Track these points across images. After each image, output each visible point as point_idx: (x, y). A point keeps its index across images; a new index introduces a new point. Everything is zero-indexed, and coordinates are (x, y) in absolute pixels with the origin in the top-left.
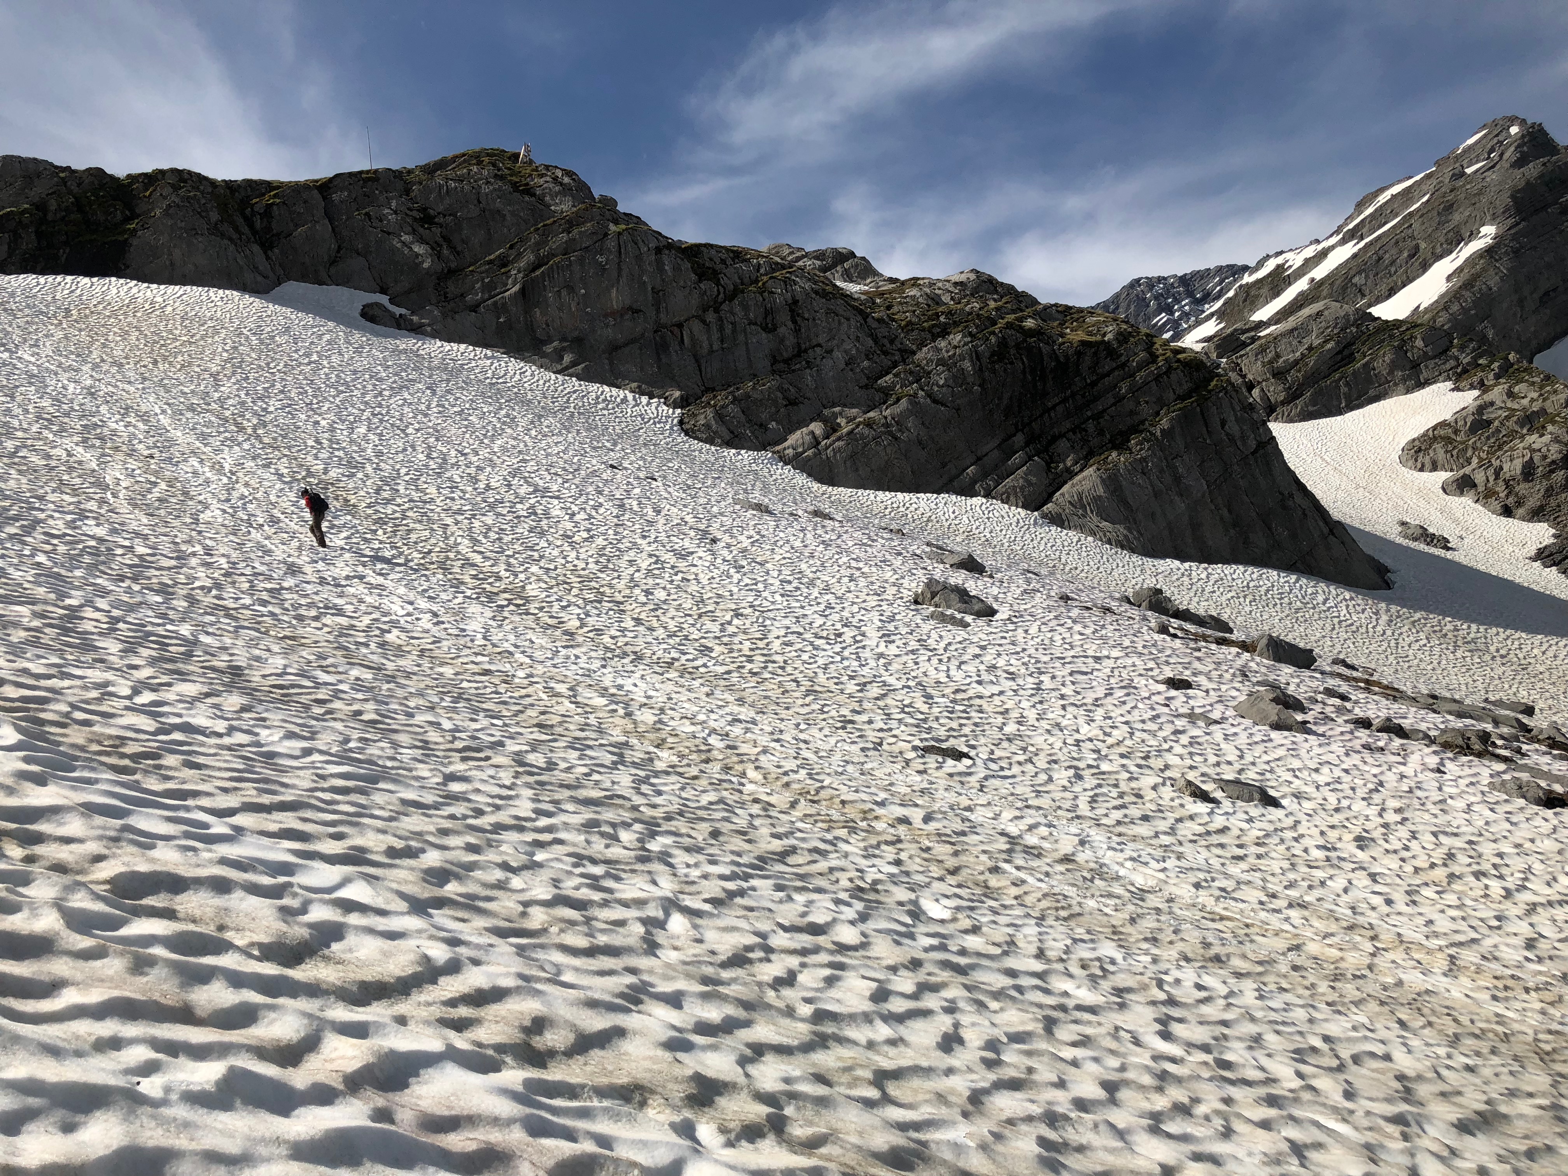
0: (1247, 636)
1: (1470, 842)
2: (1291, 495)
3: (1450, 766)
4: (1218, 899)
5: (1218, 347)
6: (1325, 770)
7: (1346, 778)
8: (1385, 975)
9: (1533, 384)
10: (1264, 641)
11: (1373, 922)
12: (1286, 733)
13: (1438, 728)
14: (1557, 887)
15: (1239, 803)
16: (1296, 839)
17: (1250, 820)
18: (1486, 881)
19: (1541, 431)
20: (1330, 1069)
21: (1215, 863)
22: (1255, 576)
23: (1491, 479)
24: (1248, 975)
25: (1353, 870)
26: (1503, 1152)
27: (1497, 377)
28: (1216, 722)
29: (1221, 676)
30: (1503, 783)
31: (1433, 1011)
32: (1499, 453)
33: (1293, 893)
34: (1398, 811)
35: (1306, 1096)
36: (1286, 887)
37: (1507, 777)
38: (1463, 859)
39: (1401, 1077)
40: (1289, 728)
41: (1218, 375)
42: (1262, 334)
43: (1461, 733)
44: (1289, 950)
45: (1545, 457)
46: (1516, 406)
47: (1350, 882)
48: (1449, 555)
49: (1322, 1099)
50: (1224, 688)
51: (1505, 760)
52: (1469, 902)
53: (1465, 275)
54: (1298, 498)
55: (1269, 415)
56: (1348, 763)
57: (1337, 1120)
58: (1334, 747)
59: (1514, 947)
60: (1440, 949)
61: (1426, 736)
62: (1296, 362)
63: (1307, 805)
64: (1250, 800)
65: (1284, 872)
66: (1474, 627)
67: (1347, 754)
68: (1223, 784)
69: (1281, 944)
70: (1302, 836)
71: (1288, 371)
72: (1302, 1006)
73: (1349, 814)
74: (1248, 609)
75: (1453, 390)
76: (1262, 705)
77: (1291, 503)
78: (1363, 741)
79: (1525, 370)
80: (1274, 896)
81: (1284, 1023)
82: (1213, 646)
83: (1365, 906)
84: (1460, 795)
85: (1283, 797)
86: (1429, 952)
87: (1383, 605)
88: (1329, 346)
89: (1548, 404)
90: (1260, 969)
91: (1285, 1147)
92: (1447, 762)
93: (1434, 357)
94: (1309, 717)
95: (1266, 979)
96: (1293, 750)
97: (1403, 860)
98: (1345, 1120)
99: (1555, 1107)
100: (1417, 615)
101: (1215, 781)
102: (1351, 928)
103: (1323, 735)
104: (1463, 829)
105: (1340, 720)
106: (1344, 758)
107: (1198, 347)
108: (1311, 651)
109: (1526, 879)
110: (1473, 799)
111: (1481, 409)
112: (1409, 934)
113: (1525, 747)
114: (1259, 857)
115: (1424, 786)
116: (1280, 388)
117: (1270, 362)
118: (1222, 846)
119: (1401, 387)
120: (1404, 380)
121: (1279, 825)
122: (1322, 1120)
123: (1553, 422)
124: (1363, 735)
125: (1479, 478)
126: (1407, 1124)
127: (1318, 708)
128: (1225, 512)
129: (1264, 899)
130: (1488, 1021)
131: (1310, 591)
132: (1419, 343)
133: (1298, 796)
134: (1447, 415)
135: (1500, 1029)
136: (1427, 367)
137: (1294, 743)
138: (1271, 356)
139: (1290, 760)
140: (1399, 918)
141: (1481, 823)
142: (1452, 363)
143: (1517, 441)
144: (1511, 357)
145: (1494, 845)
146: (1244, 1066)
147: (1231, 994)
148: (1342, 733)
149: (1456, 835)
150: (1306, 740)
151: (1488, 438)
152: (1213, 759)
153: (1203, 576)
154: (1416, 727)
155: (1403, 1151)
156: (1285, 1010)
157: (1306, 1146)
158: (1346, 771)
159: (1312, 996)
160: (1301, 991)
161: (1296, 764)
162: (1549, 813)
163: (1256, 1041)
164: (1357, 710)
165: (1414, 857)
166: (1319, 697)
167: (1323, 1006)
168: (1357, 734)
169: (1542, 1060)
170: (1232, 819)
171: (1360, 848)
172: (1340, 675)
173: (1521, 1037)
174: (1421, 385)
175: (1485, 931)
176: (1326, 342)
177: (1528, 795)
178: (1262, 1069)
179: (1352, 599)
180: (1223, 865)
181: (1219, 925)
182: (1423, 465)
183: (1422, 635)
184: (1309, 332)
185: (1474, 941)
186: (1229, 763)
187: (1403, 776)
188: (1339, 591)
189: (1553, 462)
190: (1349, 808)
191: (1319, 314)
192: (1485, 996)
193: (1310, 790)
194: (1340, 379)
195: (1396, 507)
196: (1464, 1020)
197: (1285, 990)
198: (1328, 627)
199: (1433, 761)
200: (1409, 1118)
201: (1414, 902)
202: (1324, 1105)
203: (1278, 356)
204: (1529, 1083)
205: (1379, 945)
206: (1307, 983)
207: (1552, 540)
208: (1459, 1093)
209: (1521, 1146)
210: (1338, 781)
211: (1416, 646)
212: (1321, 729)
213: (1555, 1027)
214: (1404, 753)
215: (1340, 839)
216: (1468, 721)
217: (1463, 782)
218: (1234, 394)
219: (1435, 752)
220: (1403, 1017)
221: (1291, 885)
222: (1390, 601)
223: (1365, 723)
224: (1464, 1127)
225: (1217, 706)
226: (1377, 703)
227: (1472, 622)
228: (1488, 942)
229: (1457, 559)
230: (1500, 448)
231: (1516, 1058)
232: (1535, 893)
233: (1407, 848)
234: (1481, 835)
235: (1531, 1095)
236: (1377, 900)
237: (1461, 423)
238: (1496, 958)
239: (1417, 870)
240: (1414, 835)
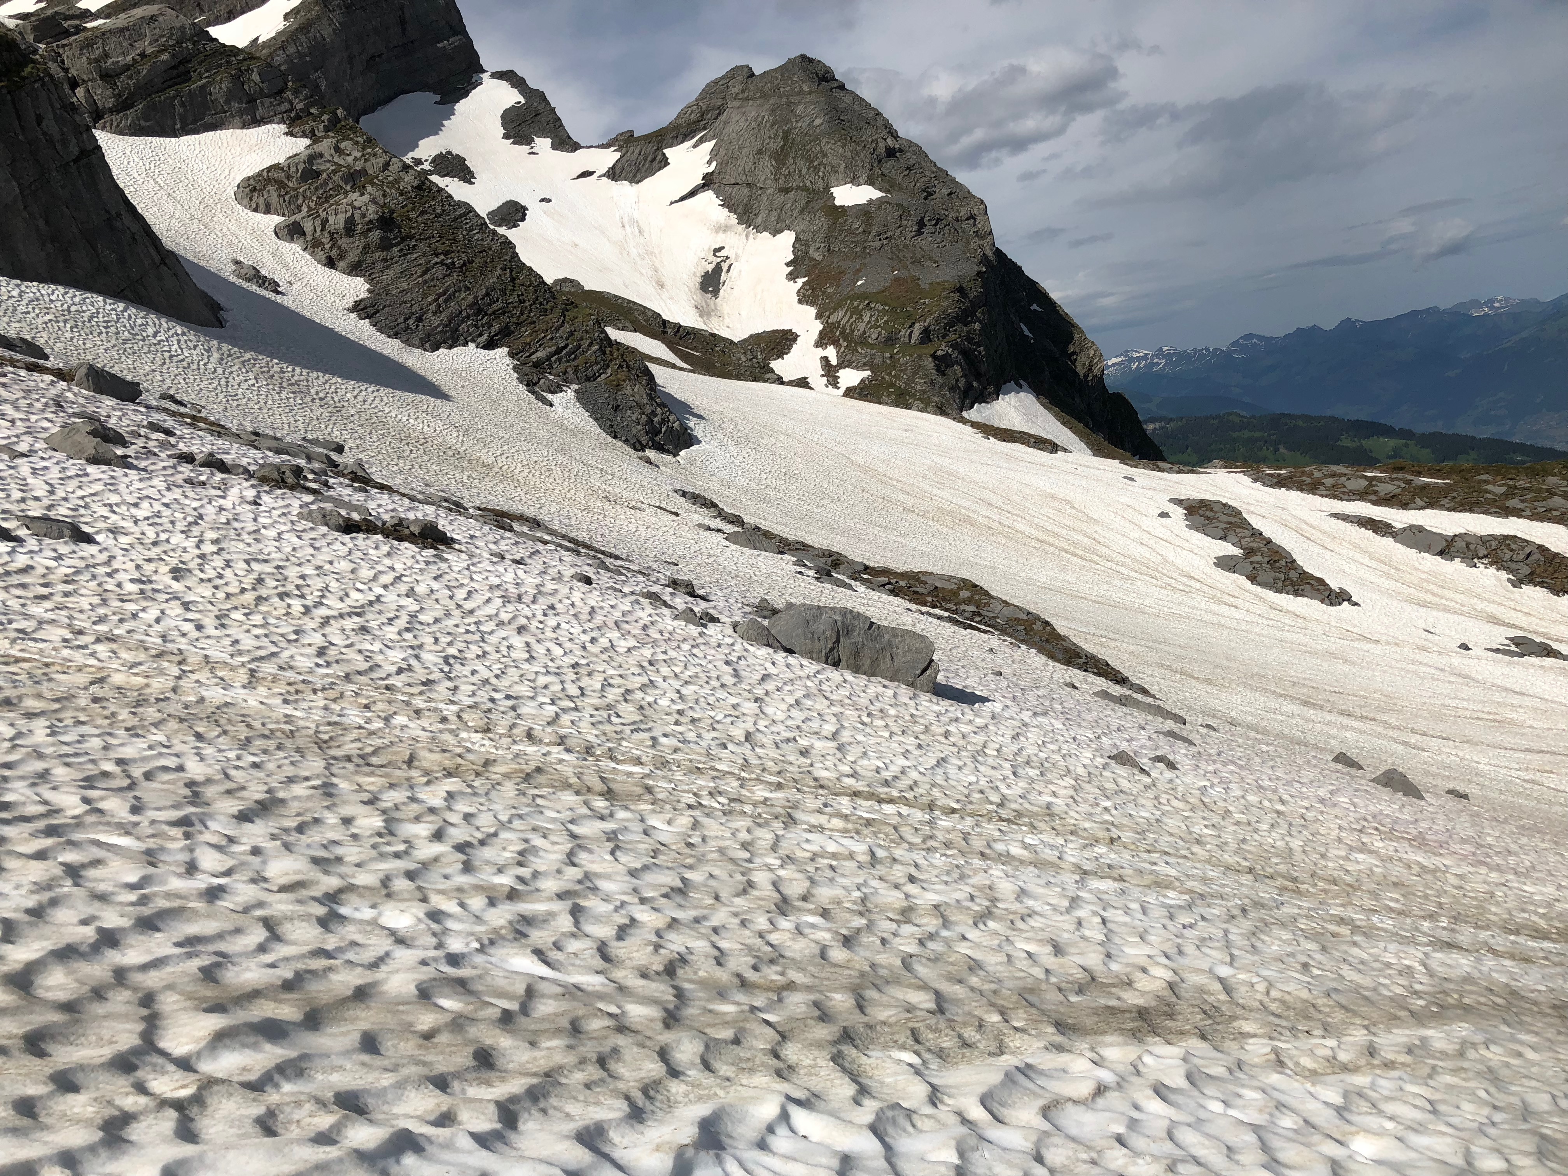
0: (65, 364)
1: (278, 567)
2: (119, 215)
3: (265, 498)
4: (13, 641)
5: (35, 28)
6: (145, 504)
7: (166, 512)
8: (189, 695)
9: (357, 143)
10: (83, 370)
11: (182, 647)
12: (104, 468)
13: (257, 463)
14: (349, 601)
15: (47, 541)
16: (109, 575)
17: (59, 558)
18: (288, 601)
19: (362, 190)
20: (121, 789)
21: (14, 604)
22: (77, 300)
23: (319, 229)
24: (42, 714)
25: (167, 601)
26: (276, 831)
27: (327, 130)
28: (23, 455)
29: (30, 405)
30: (311, 512)
31: (229, 721)
32: (326, 205)
33: (102, 628)
34: (215, 542)
35: (91, 819)
36: (94, 623)
37: (314, 507)
38: (272, 583)
39: (191, 784)
40: (108, 463)
41: (34, 61)
42: (89, 25)
43: (277, 468)
44: (92, 683)
45: (364, 216)
46: (342, 162)
47: (163, 612)
48: (279, 299)
49: (109, 819)
50: (33, 418)
51: (314, 492)
52: (272, 621)
53: (301, 18)
54: (127, 220)
55: (95, 121)
56: (169, 497)
57: (119, 835)
58: (155, 482)
59: (308, 656)
60: (243, 665)
61: (246, 471)
62: (127, 68)
63: (124, 540)
64: (60, 536)
65: (93, 607)
66: (298, 370)
67: (168, 489)
68: (28, 521)
69: (82, 679)
70: (117, 571)
71: (118, 75)
72: (98, 736)
73: (167, 547)
74: (68, 335)
75: (286, 134)
76: (78, 438)
77: (118, 224)
78: (185, 476)
79: (351, 128)
80: (81, 632)
81: (76, 755)
82: (23, 373)
83: (176, 633)
84: (272, 525)
85: (97, 533)
86: (233, 669)
87: (215, 342)
88: (164, 57)
89: (369, 164)
90: (57, 706)
91: (58, 871)
92: (263, 495)
93: (269, 96)
94: (130, 451)
95: (61, 716)
96: (112, 486)
97: (216, 587)
98: (128, 833)
99: (325, 785)
100: (247, 356)
101: (18, 518)
102: (160, 655)
103: (145, 470)
104: (273, 556)
105: (163, 455)
106: (164, 493)
107: (11, 24)
108: (138, 384)
109: (323, 596)
110: (283, 528)
111: (312, 158)
112: (215, 654)
113: (331, 481)
114: (66, 594)
115: (241, 518)
116: (109, 92)
117: (97, 60)
118: (24, 586)
119: (237, 120)
120: (241, 113)
121: (91, 561)
122: (104, 838)
123: (373, 184)
124: (186, 470)
125: (308, 226)
126: (191, 824)
127: (140, 442)
128: (41, 223)
129: (69, 636)
130: (278, 722)
131: (139, 321)
132: (255, 77)
133: (114, 531)
134: (281, 159)
135: (287, 727)
136: (263, 104)
137: (112, 477)
138: (98, 53)
139: (107, 495)
140: (209, 641)
141: (289, 549)
142: (286, 106)
143: (341, 196)
144: (339, 112)
145: (298, 569)
146: (24, 804)
147: (19, 735)
148: (164, 468)
149: (266, 561)
150: (126, 475)
151: (317, 189)
152: (17, 495)
153: (15, 293)
154: (238, 462)
155: (182, 849)
156: (79, 742)
157: (83, 866)
158: (167, 505)
159: (110, 725)
160: (100, 721)
161: (114, 499)
162: (346, 538)
163: (43, 776)
164: (181, 446)
165: (226, 584)
166: (143, 431)
167: (122, 732)
168: (180, 469)
169: (320, 748)
170: (37, 558)
171: (176, 579)
172: (166, 410)
173: (304, 732)
174: (257, 122)
175: (284, 644)
176: (161, 52)
177: (331, 523)
178: (46, 803)
179: (184, 334)
180: (23, 605)
181: (13, 668)
182: (257, 206)
183: (251, 375)
184: (141, 37)
185: (274, 654)
186: (37, 499)
187: (221, 509)
188: (171, 324)
189: (371, 221)
190: (168, 541)
191: (153, 18)
192: (278, 701)
193: (128, 525)
194: (175, 97)
195: (230, 244)
196: (257, 724)
197: (82, 723)
198: (158, 361)
199: (250, 494)
200: (194, 818)
201: (223, 626)
202: (108, 824)
203: (106, 55)
204: (306, 769)
205: (185, 668)
206: (107, 713)
207: (367, 295)
208: (243, 788)
209: (292, 823)
210: (158, 515)
211: (245, 385)
212: (143, 464)
213: (335, 719)
214: (224, 488)
215: (156, 572)
216: (285, 457)
217: (275, 513)
218: (53, 89)
219: (253, 486)
220: (200, 729)
221: (101, 620)
222: (221, 339)
223: (188, 458)
224: (244, 817)
225: (23, 438)
226: (201, 438)
227: (297, 365)
228: (286, 654)
229: (285, 303)
230: (327, 201)
231: (298, 750)
232: (329, 607)
233: (220, 576)
234: (288, 560)
235: (307, 779)
236: (188, 627)
237: (293, 169)
238: (291, 668)
239: (228, 596)
240: (228, 564)
